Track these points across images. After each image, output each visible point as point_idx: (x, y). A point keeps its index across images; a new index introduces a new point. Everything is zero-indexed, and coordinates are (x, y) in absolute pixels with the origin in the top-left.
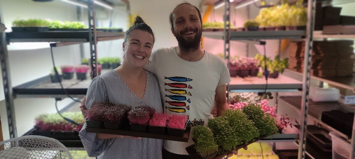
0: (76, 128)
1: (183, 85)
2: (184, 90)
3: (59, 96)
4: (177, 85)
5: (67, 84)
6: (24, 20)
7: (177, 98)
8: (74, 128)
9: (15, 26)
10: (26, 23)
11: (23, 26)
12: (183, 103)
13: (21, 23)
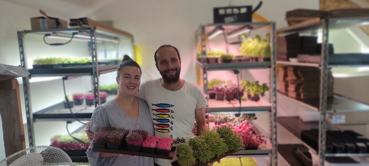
0: (83, 147)
1: (167, 110)
2: (167, 114)
3: (70, 120)
4: (162, 111)
5: (77, 109)
6: (42, 59)
7: (162, 121)
8: (82, 147)
9: (35, 64)
10: (44, 61)
11: (41, 64)
12: (167, 124)
13: (40, 61)
